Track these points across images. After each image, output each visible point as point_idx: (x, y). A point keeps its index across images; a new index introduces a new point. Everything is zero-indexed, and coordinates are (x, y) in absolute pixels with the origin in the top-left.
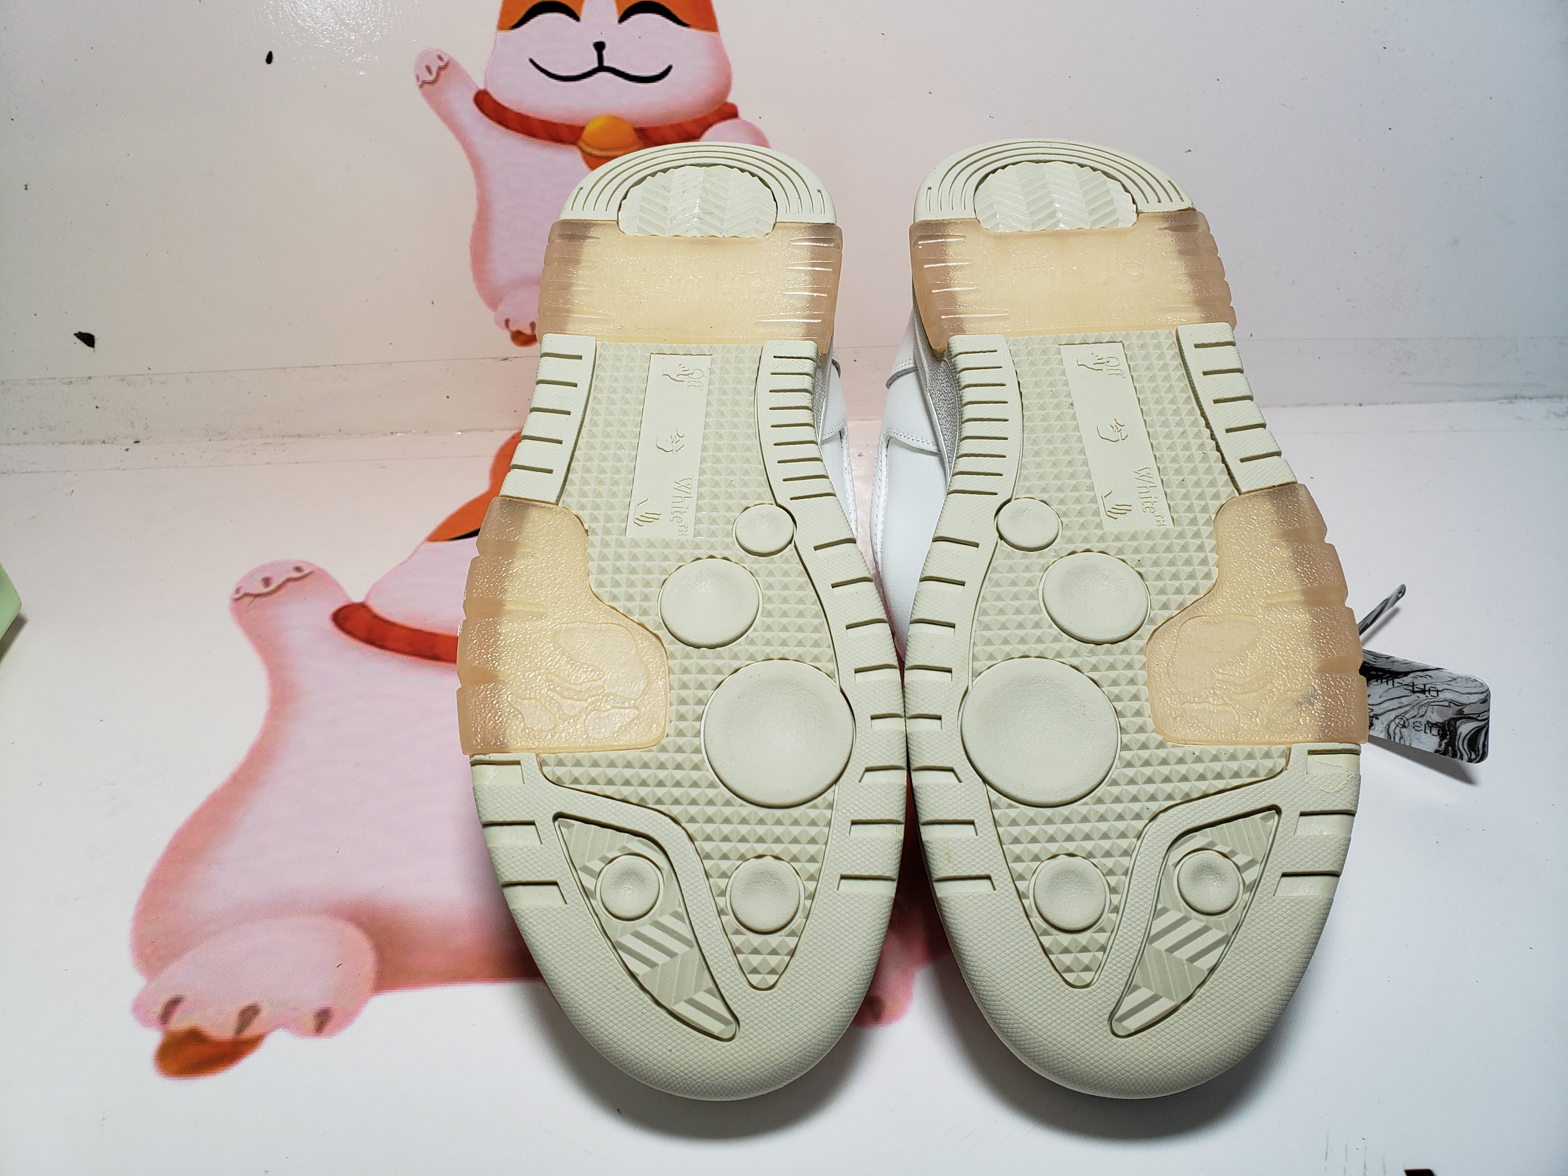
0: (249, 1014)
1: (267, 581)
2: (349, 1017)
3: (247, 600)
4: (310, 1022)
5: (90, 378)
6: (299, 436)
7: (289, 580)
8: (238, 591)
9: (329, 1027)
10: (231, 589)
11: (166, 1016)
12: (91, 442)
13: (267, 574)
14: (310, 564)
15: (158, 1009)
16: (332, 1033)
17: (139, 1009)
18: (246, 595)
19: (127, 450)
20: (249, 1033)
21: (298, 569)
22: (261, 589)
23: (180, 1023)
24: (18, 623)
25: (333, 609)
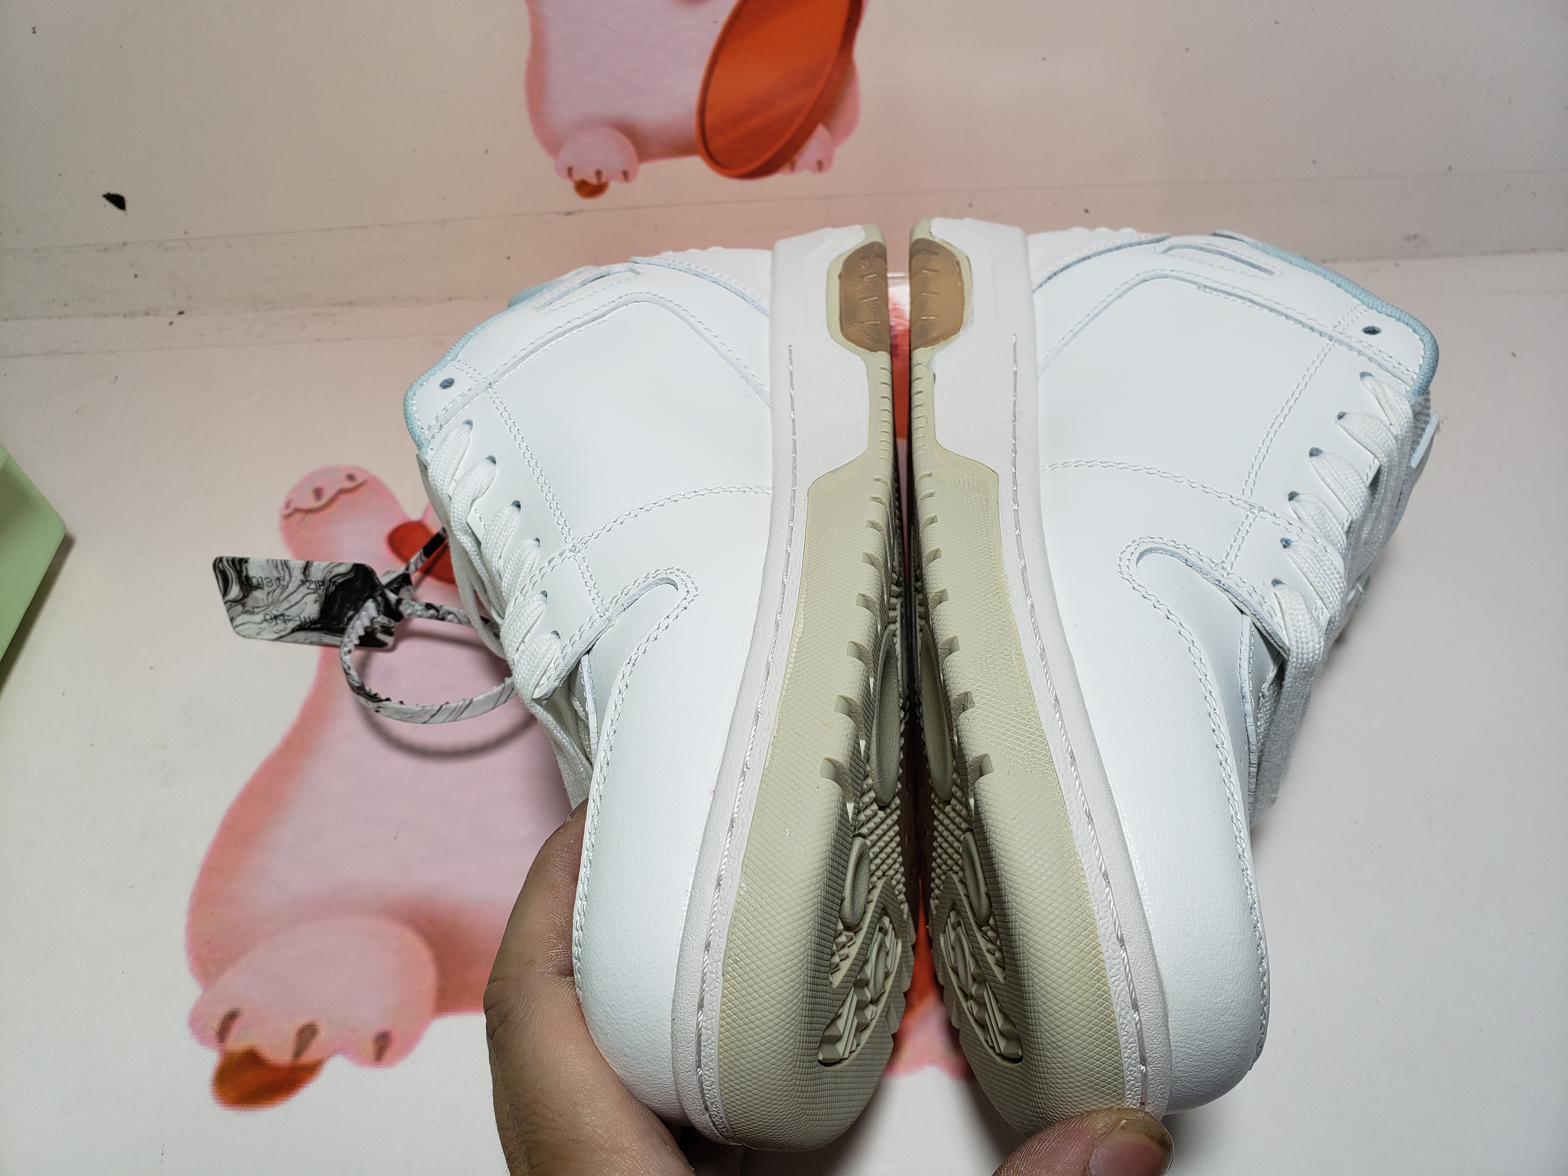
0: (307, 1034)
1: (318, 493)
2: (411, 1042)
3: (298, 516)
4: (369, 1048)
5: (125, 244)
6: (351, 304)
7: (342, 491)
8: (288, 505)
9: (389, 1053)
10: (279, 504)
11: (222, 1033)
12: (133, 314)
13: (318, 484)
14: (364, 471)
15: (215, 1024)
16: (392, 1062)
17: (195, 1022)
18: (297, 510)
19: (171, 323)
20: (308, 1057)
21: (351, 477)
22: (312, 503)
23: (238, 1042)
24: (66, 544)
25: (388, 529)
